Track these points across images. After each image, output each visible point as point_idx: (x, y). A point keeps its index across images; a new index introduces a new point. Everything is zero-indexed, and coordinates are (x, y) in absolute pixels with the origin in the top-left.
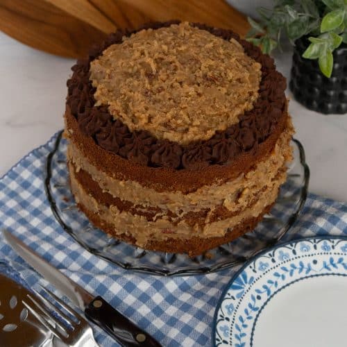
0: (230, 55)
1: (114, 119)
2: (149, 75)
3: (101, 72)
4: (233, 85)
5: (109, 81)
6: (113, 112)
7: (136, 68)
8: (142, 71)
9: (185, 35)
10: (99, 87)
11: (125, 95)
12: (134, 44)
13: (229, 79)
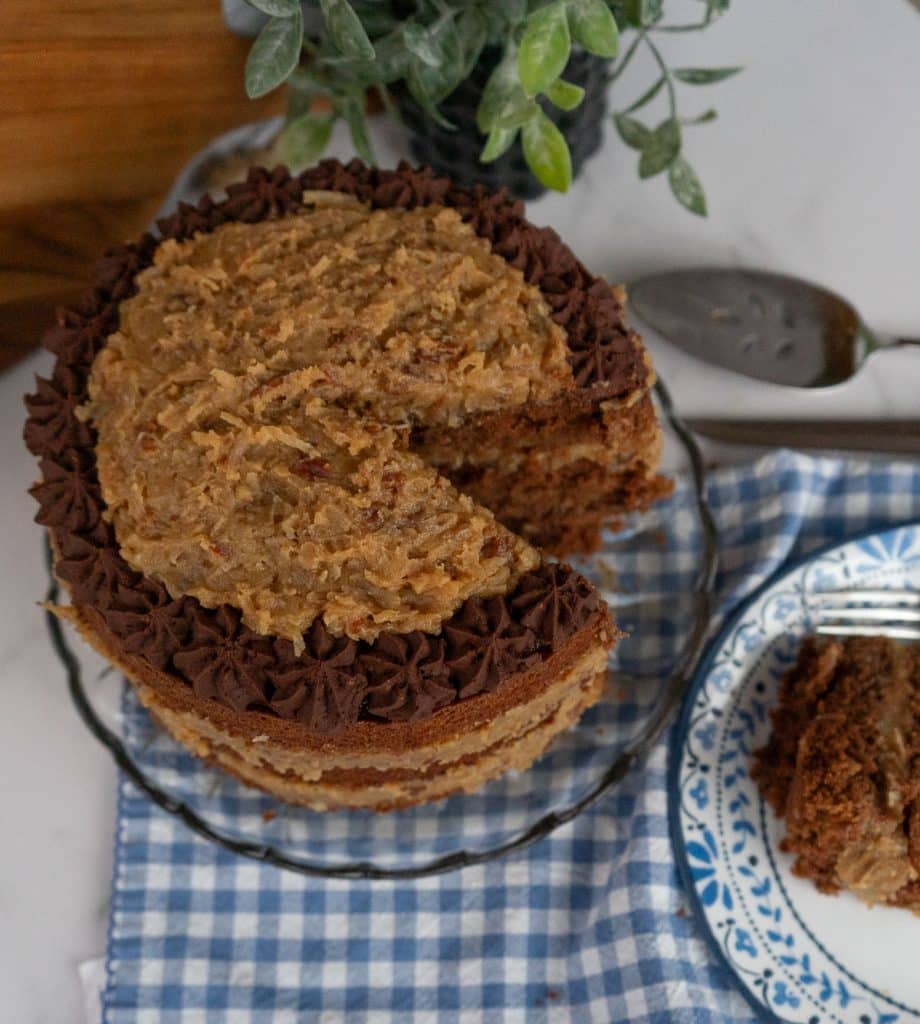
0: (368, 245)
1: (371, 642)
2: (309, 469)
3: (182, 557)
4: (478, 320)
5: (234, 563)
6: (356, 631)
7: (252, 477)
8: (281, 473)
9: (219, 283)
10: (242, 600)
11: (324, 566)
12: (161, 418)
13: (451, 309)
